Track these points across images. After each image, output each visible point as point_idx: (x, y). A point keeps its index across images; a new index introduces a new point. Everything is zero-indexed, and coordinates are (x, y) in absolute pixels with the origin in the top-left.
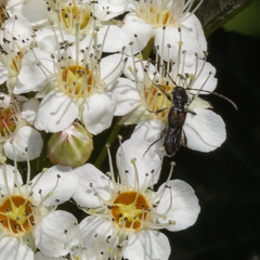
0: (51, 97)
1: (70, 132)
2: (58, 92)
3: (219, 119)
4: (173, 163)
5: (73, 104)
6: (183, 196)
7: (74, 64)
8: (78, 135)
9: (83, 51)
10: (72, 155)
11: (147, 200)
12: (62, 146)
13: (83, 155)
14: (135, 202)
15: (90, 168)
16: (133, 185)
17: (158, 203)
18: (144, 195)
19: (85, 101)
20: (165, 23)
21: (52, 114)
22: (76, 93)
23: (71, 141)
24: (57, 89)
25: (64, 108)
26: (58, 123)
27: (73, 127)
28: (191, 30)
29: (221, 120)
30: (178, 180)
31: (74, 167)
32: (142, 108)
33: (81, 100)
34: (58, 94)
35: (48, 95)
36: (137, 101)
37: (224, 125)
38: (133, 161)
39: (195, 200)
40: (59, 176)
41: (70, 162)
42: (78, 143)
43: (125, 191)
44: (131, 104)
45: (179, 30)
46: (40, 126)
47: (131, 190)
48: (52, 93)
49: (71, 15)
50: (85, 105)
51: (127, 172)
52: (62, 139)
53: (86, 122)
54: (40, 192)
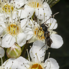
0: (6, 36)
1: (14, 47)
2: (8, 34)
3: (60, 37)
4: (49, 53)
5: (13, 37)
6: (53, 63)
7: (12, 24)
8: (16, 47)
9: (14, 20)
10: (15, 54)
11: (42, 66)
12: (12, 52)
13: (19, 54)
14: (38, 67)
15: (22, 58)
16: (36, 62)
17: (46, 67)
18: (40, 64)
19: (17, 36)
20: (38, 7)
21: (7, 41)
22: (14, 34)
23: (15, 50)
24: (7, 33)
25: (10, 39)
26: (9, 44)
27: (14, 45)
28: (46, 8)
29: (61, 37)
30: (51, 58)
31: (16, 58)
32: (34, 37)
33: (15, 36)
34: (8, 35)
35: (4, 35)
36: (32, 35)
37: (62, 39)
38: (36, 54)
39: (57, 64)
40: (13, 62)
41: (15, 57)
42: (17, 50)
43: (34, 64)
44: (30, 36)
45: (43, 9)
46: (3, 46)
47: (36, 63)
48: (5, 35)
49: (7, 8)
50: (17, 37)
51: (34, 58)
52: (11, 49)
53: (18, 43)
54: (7, 68)
